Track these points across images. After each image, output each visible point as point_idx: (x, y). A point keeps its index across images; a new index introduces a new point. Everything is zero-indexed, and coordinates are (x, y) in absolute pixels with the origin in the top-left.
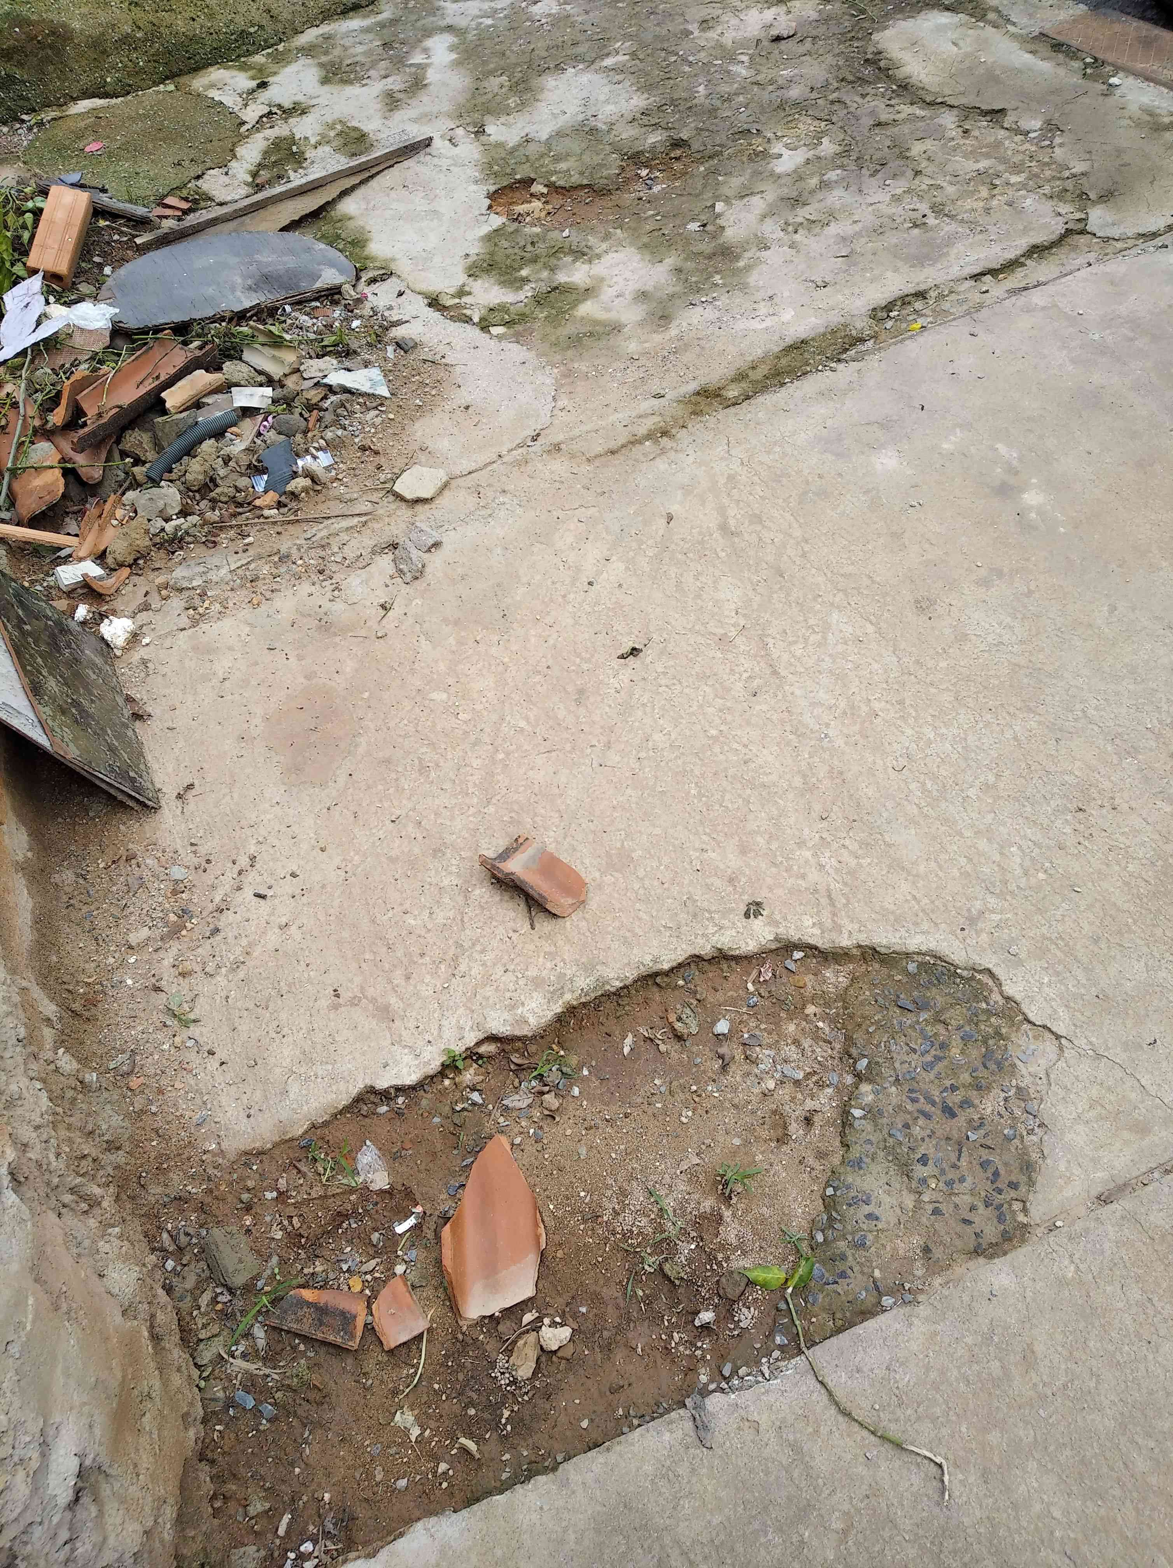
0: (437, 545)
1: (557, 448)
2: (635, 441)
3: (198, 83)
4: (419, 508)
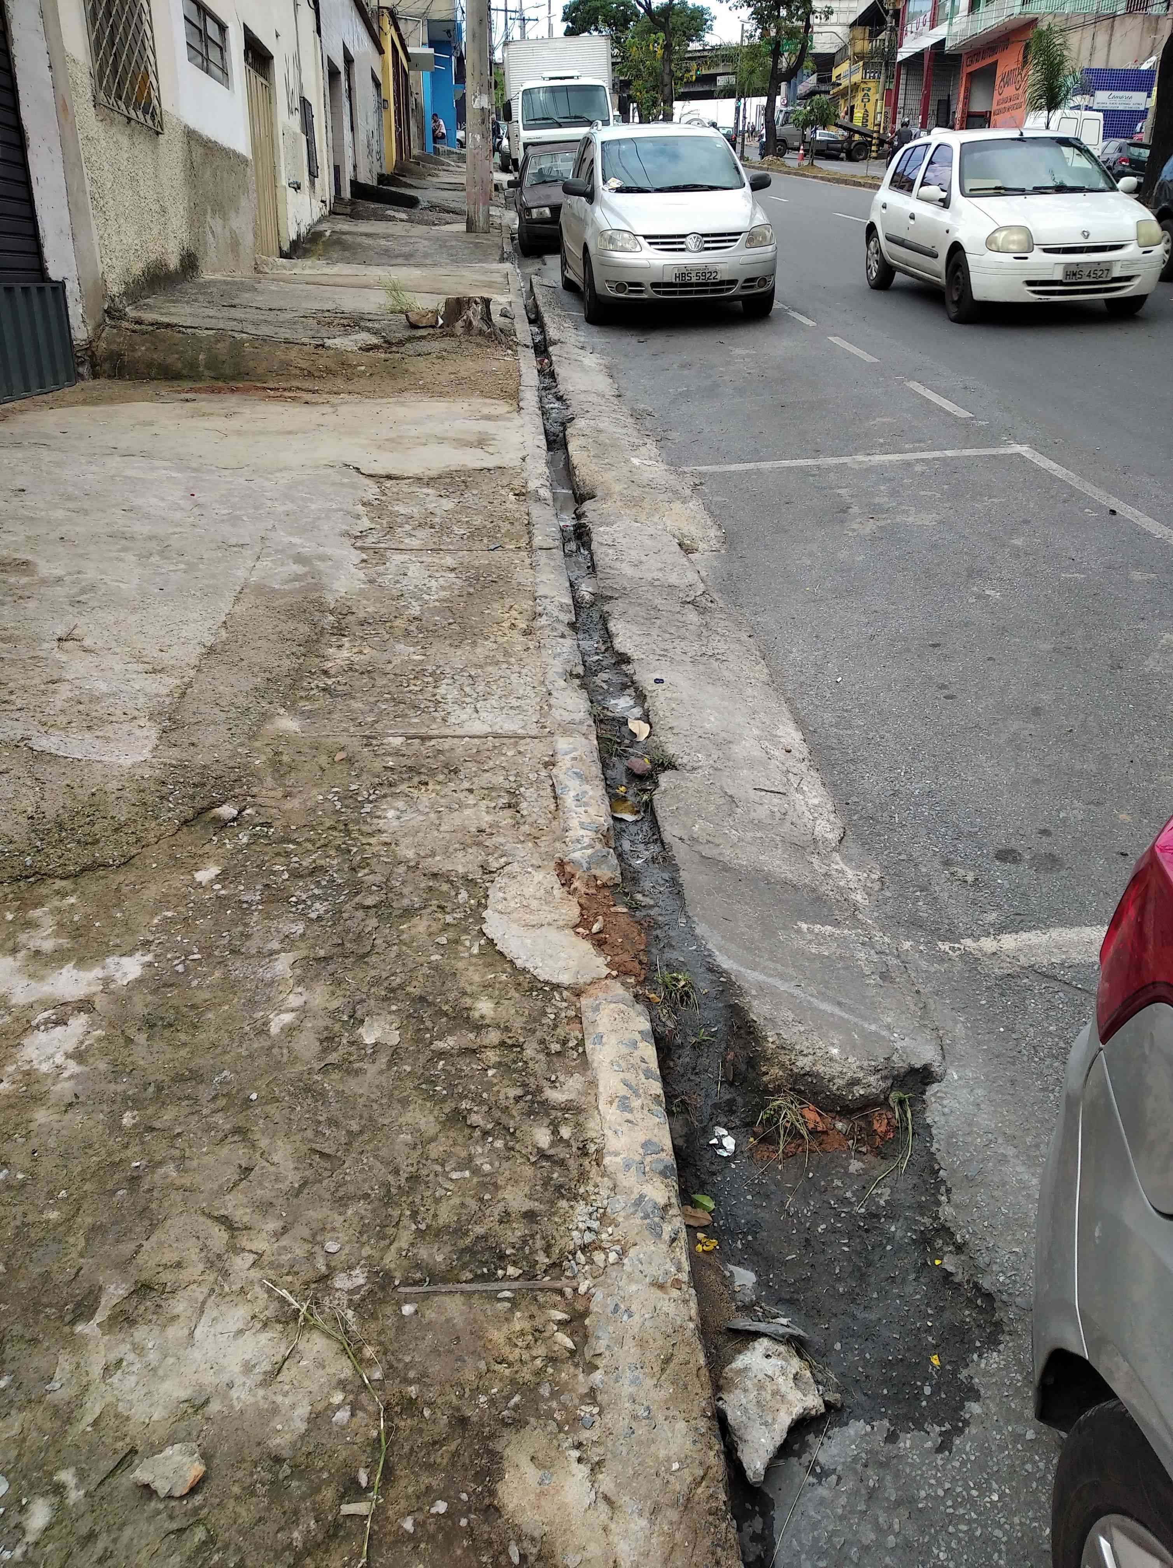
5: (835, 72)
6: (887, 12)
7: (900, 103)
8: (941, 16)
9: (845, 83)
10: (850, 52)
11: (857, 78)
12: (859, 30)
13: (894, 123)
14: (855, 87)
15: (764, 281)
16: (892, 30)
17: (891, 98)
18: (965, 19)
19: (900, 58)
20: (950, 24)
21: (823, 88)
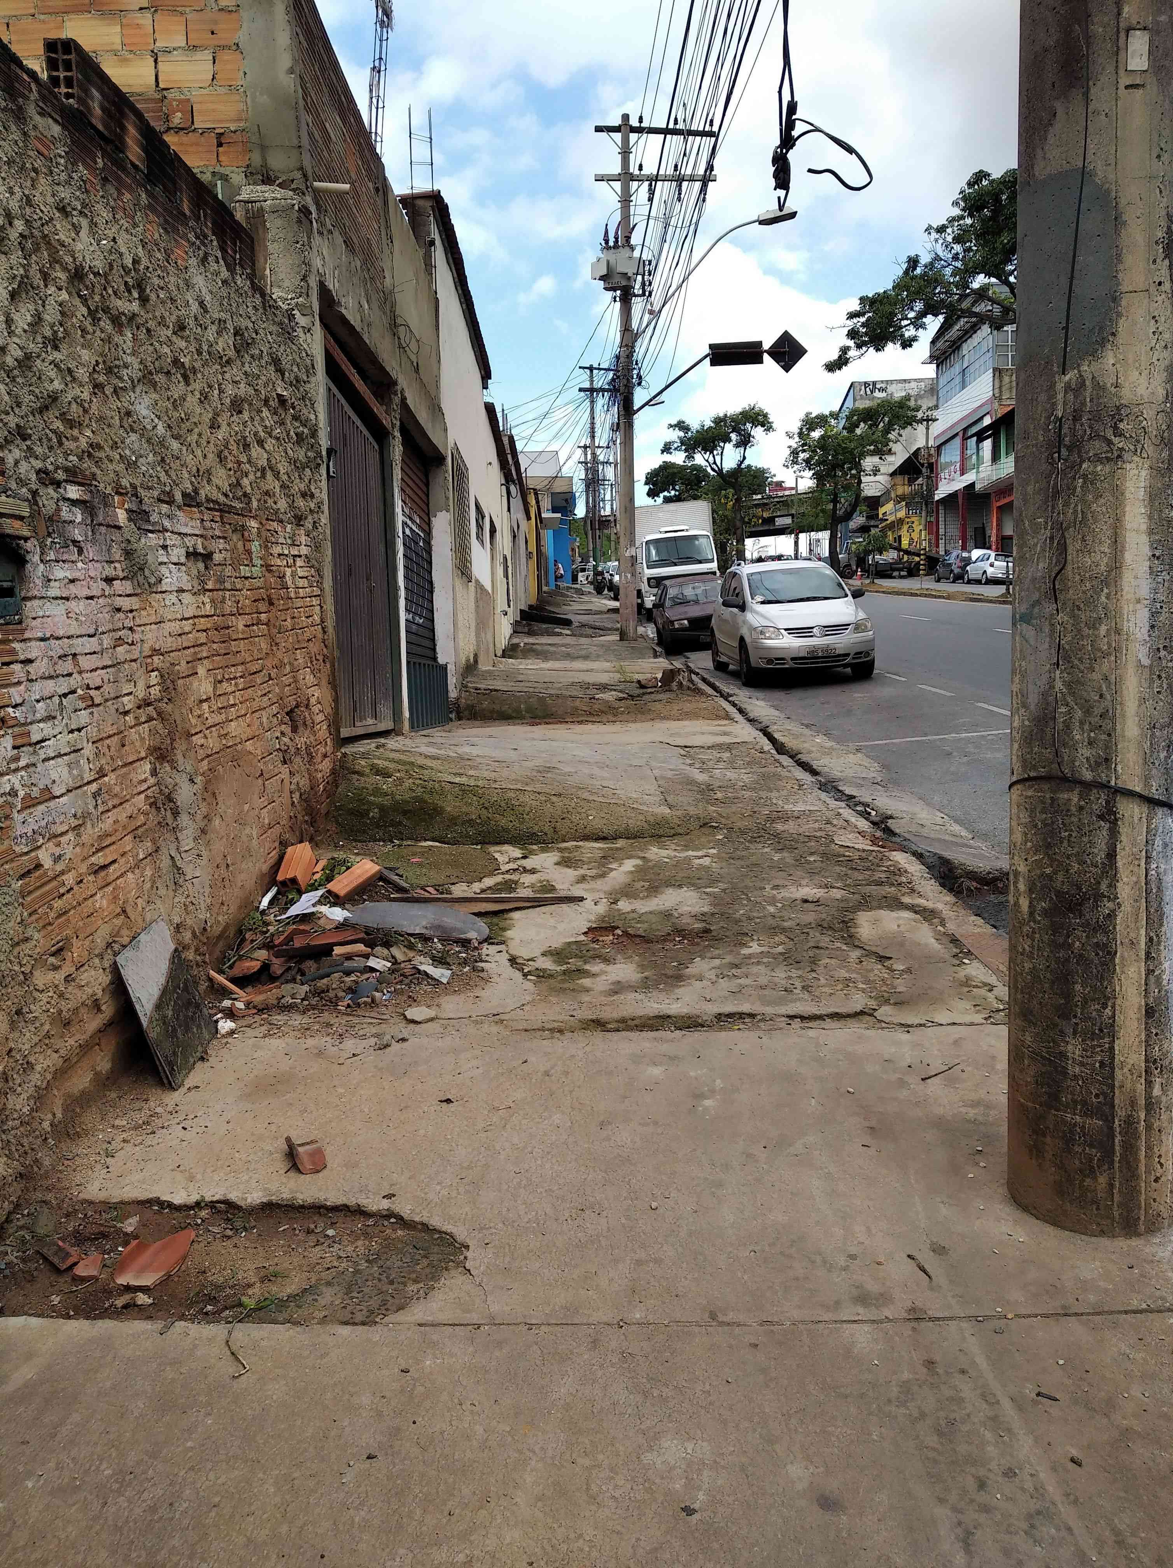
0: (403, 1040)
1: (502, 1021)
2: (543, 1029)
3: (492, 849)
4: (412, 1026)
5: (881, 511)
6: (922, 465)
7: (941, 531)
8: (969, 464)
9: (891, 518)
10: (893, 495)
11: (902, 514)
12: (899, 479)
13: (938, 546)
14: (901, 521)
15: (867, 654)
16: (928, 477)
17: (932, 528)
18: (989, 468)
19: (937, 498)
20: (978, 472)
21: (872, 523)
